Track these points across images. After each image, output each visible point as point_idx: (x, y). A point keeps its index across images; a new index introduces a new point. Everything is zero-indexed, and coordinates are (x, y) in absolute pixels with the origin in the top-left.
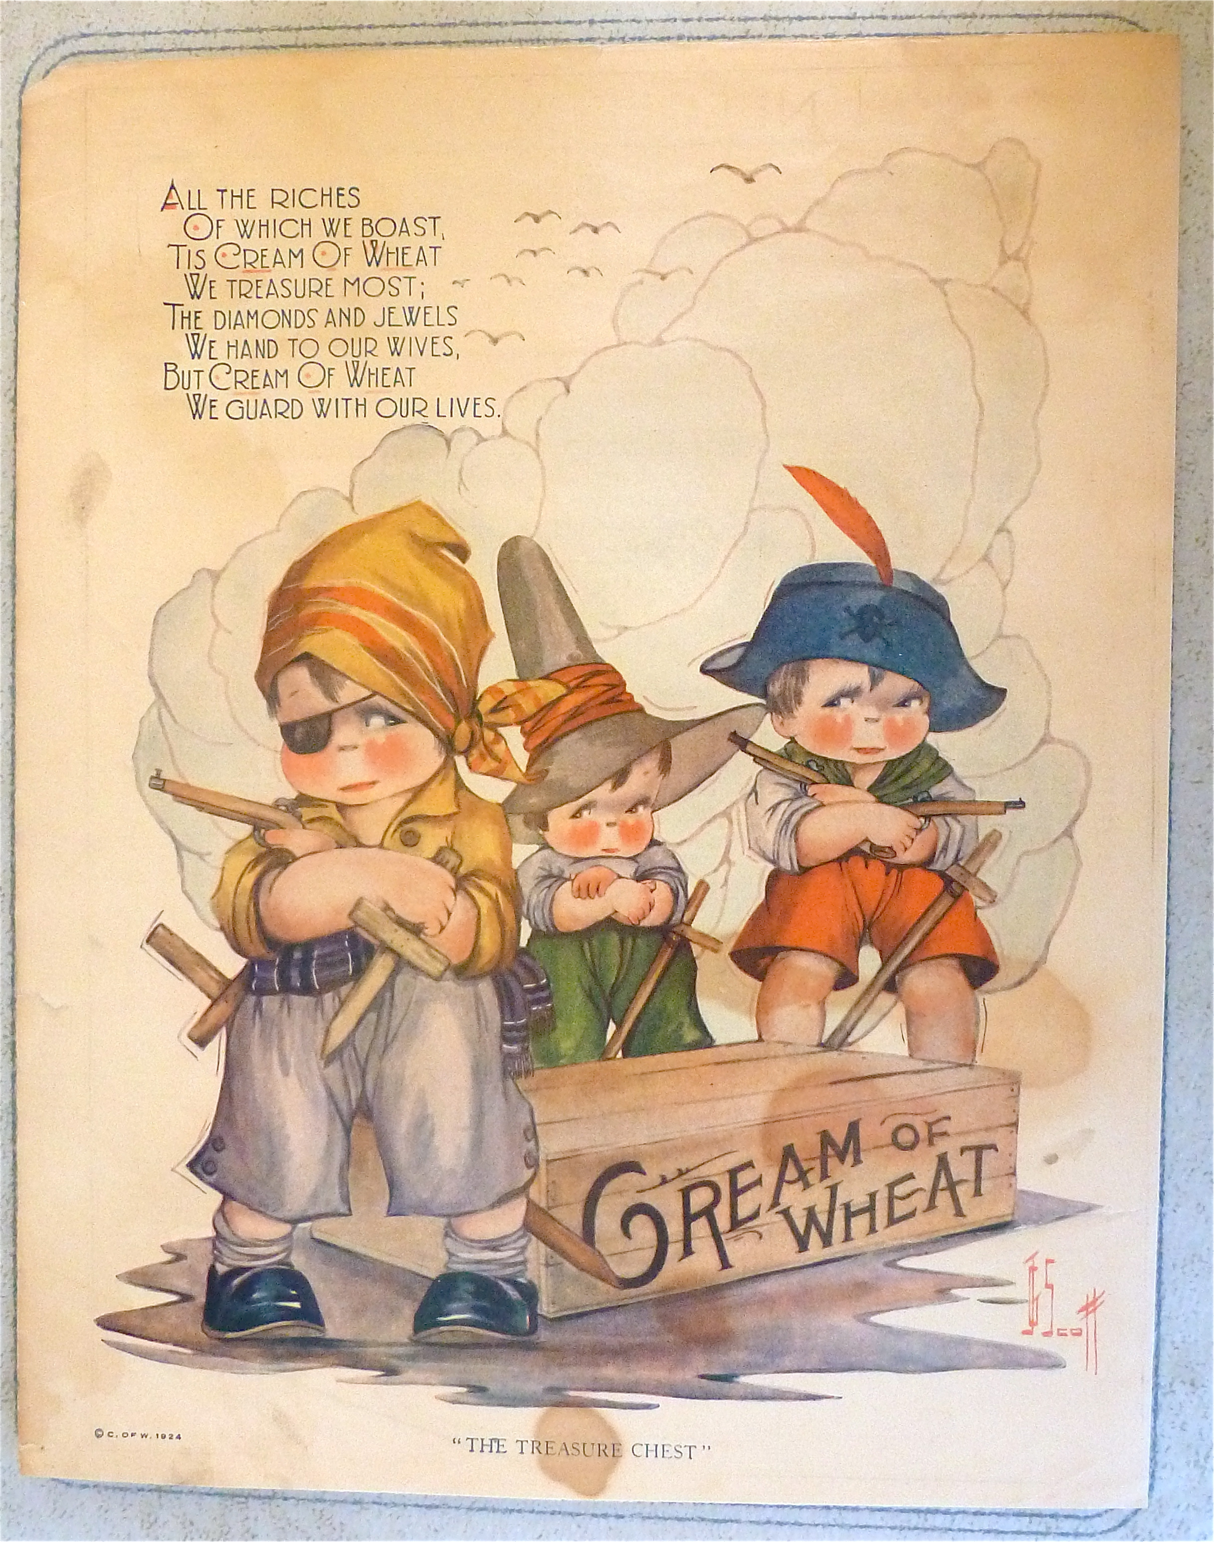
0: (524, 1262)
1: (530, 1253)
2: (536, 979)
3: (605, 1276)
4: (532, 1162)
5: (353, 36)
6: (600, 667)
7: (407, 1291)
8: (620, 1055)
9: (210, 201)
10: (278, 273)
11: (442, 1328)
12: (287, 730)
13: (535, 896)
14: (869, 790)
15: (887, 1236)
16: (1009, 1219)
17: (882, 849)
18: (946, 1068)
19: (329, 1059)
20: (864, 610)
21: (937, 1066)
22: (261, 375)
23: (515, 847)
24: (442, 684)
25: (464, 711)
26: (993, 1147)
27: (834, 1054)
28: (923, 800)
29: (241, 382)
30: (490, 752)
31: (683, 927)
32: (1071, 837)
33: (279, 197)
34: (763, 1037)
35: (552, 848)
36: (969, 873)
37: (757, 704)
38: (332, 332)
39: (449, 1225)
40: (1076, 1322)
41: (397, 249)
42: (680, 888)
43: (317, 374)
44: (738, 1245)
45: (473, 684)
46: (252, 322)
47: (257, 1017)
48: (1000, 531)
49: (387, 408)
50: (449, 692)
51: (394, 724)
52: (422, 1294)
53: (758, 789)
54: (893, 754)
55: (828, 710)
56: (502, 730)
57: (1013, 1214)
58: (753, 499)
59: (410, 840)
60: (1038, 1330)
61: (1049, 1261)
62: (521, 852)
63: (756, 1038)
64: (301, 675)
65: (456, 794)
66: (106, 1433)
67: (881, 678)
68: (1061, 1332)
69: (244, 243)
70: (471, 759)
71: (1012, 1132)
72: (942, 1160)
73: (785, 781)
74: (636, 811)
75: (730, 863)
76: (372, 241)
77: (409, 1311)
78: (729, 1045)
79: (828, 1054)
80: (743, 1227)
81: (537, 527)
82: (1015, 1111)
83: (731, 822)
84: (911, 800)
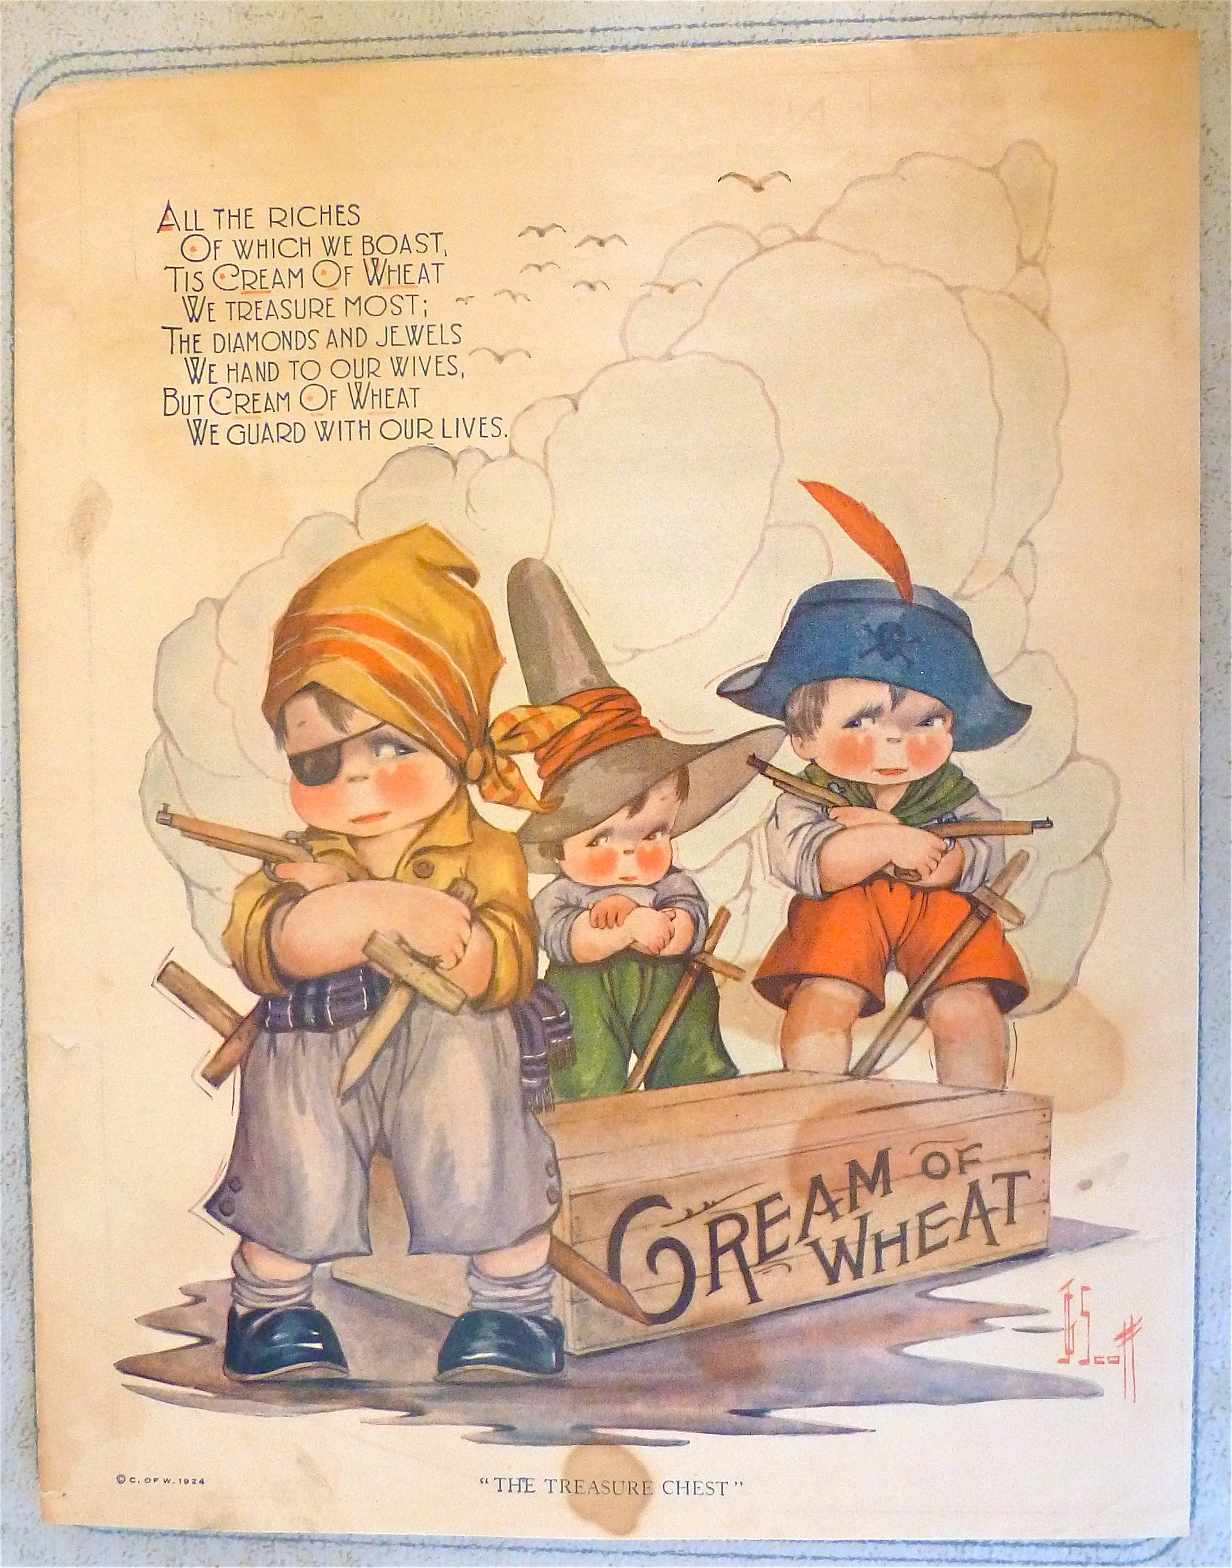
0: (549, 1300)
1: (554, 1290)
2: (554, 1010)
3: (631, 1312)
4: (554, 1196)
5: (350, 49)
6: (615, 691)
7: (431, 1331)
8: (642, 1087)
9: (207, 221)
10: (277, 294)
11: (468, 1367)
12: (296, 761)
13: (552, 927)
14: (893, 812)
15: (918, 1266)
16: (1043, 1247)
17: (906, 872)
18: (976, 1095)
19: (345, 1097)
20: (885, 628)
21: (967, 1092)
22: (262, 399)
23: (532, 877)
24: (453, 712)
25: (477, 736)
26: (1026, 1174)
27: (862, 1083)
28: (948, 822)
29: (242, 407)
30: (504, 780)
31: (703, 956)
32: (1100, 855)
33: (278, 216)
34: (788, 1066)
35: (569, 878)
36: (997, 895)
37: (776, 727)
38: (334, 353)
39: (472, 1262)
40: (1113, 1350)
41: (399, 267)
42: (700, 916)
43: (319, 397)
44: (766, 1278)
45: (484, 712)
46: (253, 345)
47: (272, 1055)
48: (1021, 543)
49: (391, 430)
50: (459, 719)
51: (404, 753)
52: (446, 1333)
53: (779, 813)
54: (916, 774)
55: (848, 730)
56: (515, 758)
57: (1047, 1241)
58: (768, 516)
59: (423, 872)
60: (1074, 1359)
61: (1085, 1289)
62: (537, 882)
63: (782, 1066)
64: (309, 704)
65: (469, 823)
66: (128, 1479)
67: (903, 697)
68: (1098, 1360)
69: (243, 264)
70: (484, 788)
71: (1045, 1158)
72: (974, 1190)
73: (806, 804)
74: (655, 837)
75: (751, 889)
76: (373, 259)
77: (432, 1350)
78: (754, 1075)
79: (855, 1082)
80: (771, 1259)
81: (547, 549)
82: (1048, 1137)
83: (751, 847)
84: (936, 822)
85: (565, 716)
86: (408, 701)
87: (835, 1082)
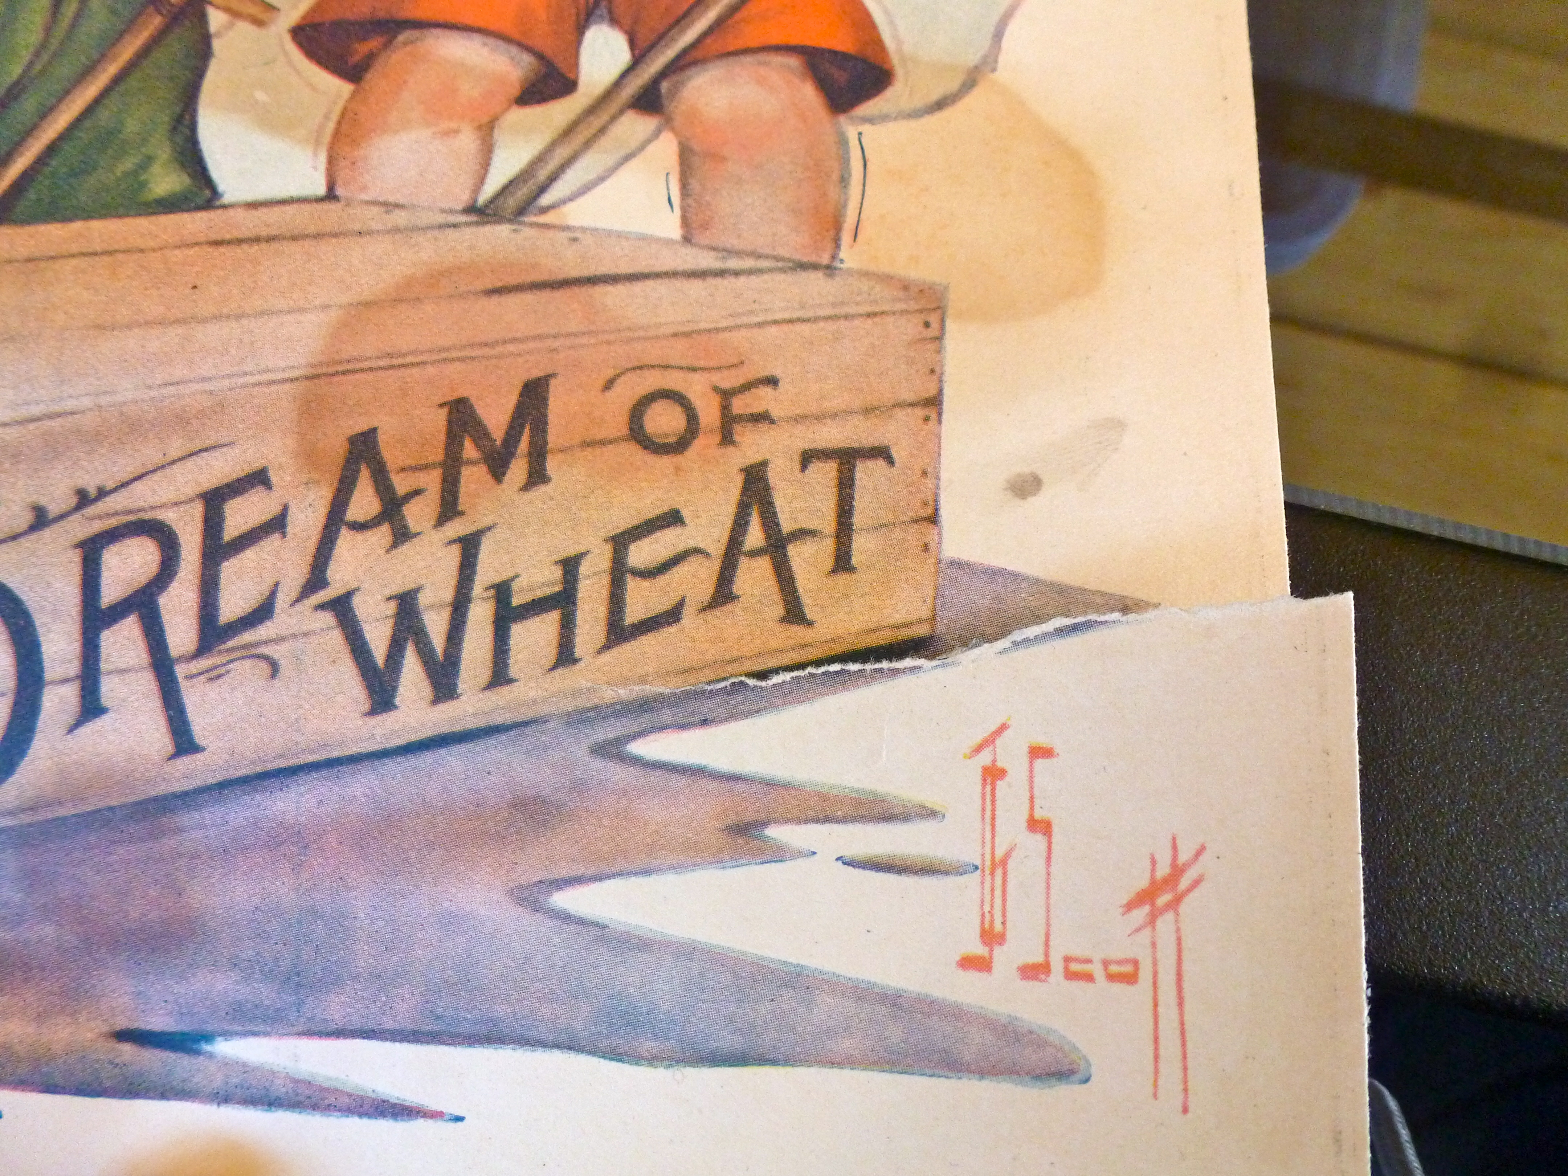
15: (604, 674)
16: (923, 630)
18: (770, 270)
21: (748, 263)
26: (882, 453)
27: (503, 230)
34: (339, 191)
40: (1122, 938)
44: (214, 691)
57: (933, 618)
60: (1005, 959)
61: (1038, 752)
63: (322, 190)
68: (1075, 967)
71: (926, 419)
72: (754, 483)
78: (253, 205)
79: (488, 229)
80: (230, 644)
82: (935, 372)
87: (441, 227)
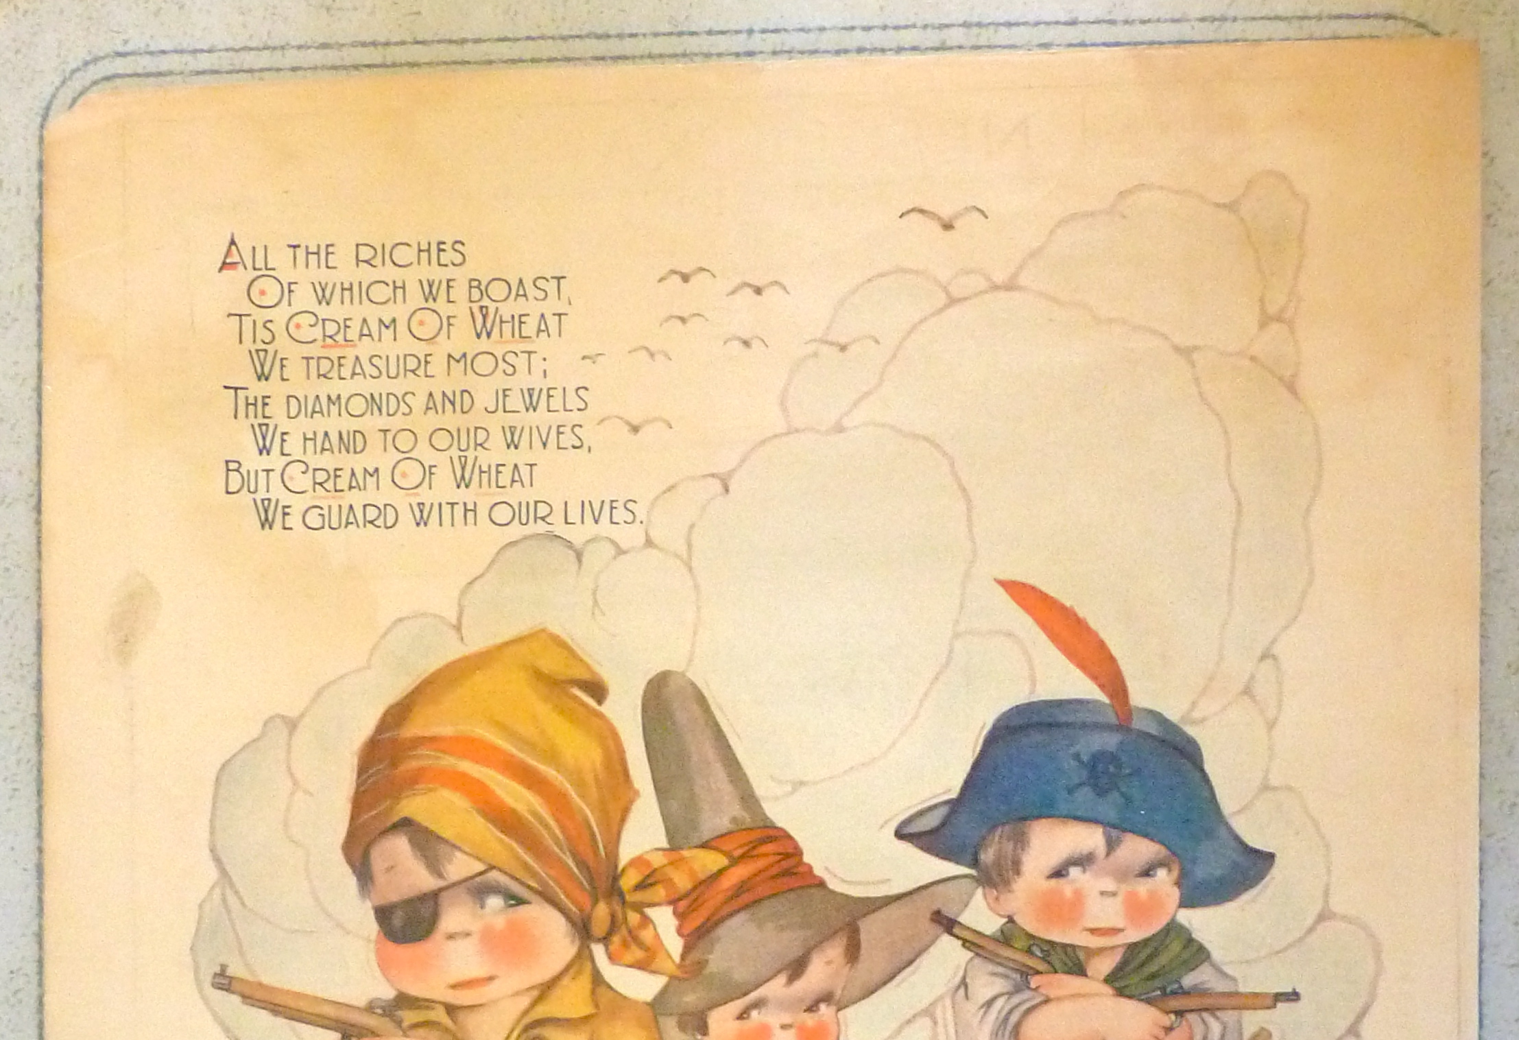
5: (456, 52)
6: (771, 832)
9: (280, 260)
10: (365, 349)
12: (383, 914)
14: (1110, 980)
20: (1097, 758)
22: (346, 475)
24: (575, 855)
25: (604, 884)
28: (1174, 993)
29: (321, 484)
30: (636, 939)
33: (365, 253)
37: (966, 876)
38: (433, 420)
41: (513, 317)
43: (415, 474)
45: (613, 855)
46: (334, 409)
48: (1264, 657)
49: (502, 514)
50: (581, 864)
51: (516, 905)
53: (968, 980)
54: (1135, 936)
55: (1053, 882)
56: (650, 912)
58: (957, 622)
64: (400, 845)
65: (593, 992)
67: (1119, 842)
69: (323, 311)
70: (612, 948)
73: (1000, 970)
74: (818, 1009)
76: (482, 307)
81: (690, 661)
83: (935, 1023)
84: (1159, 993)
85: (712, 861)
86: (521, 843)
